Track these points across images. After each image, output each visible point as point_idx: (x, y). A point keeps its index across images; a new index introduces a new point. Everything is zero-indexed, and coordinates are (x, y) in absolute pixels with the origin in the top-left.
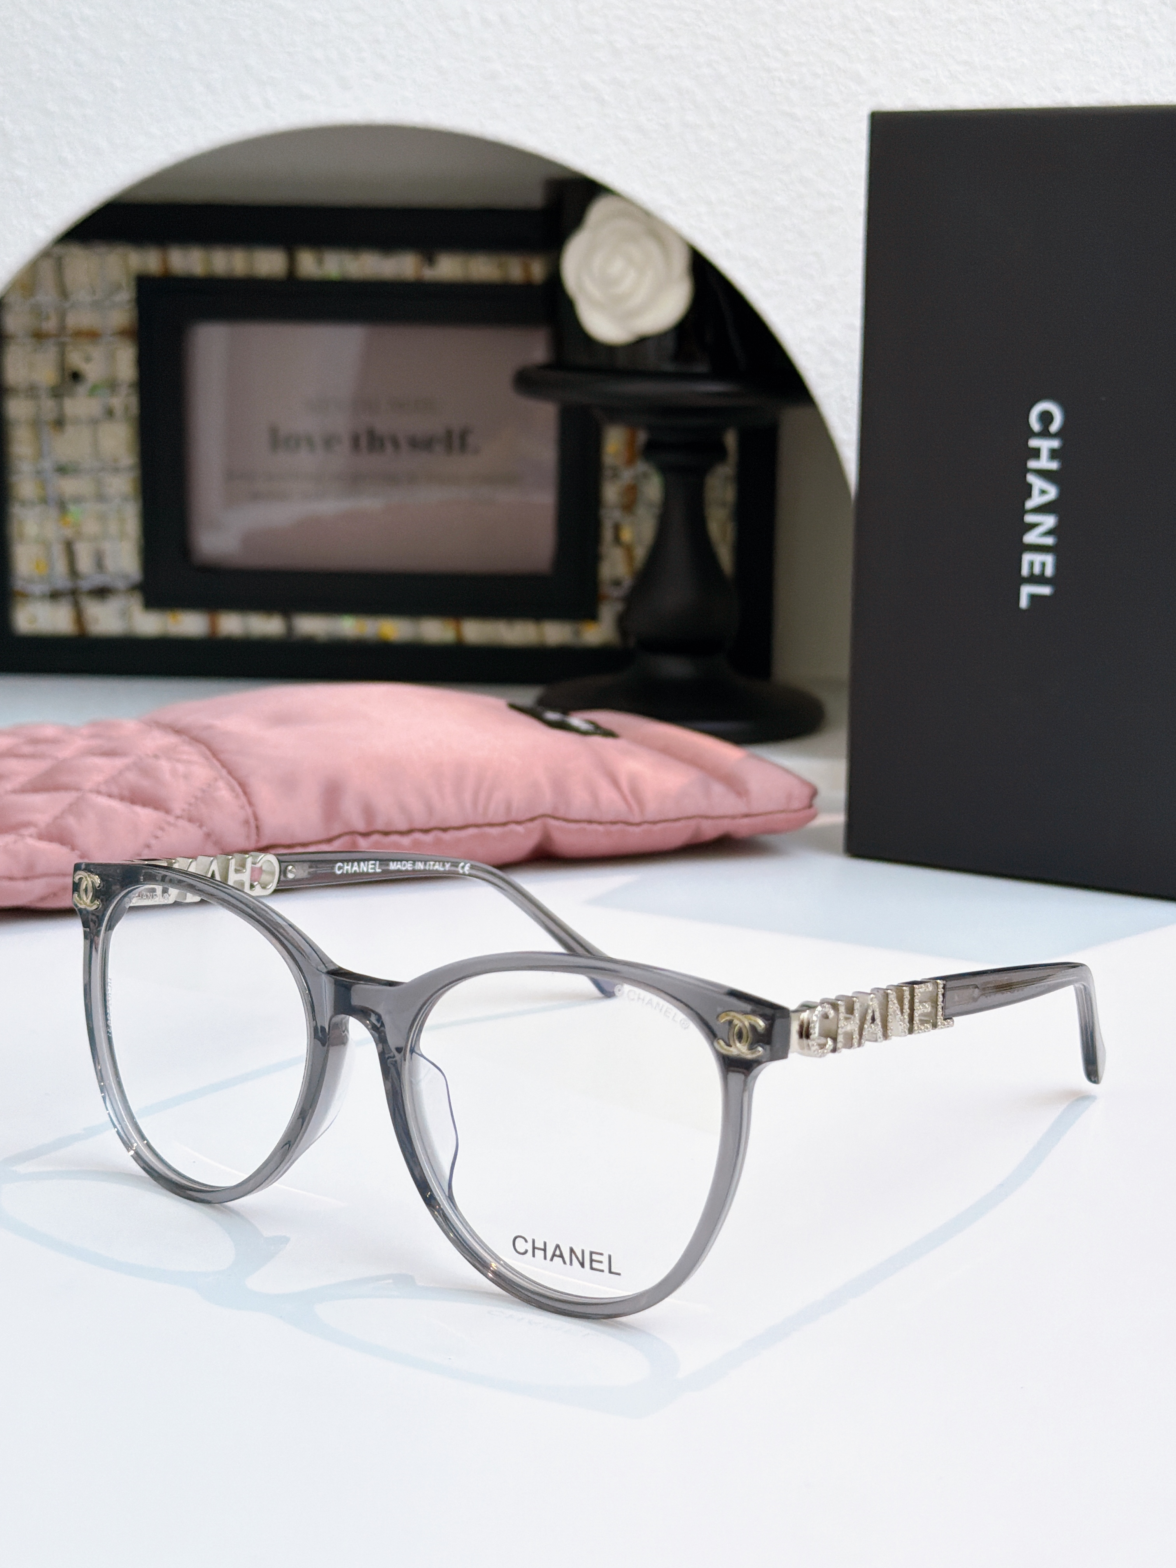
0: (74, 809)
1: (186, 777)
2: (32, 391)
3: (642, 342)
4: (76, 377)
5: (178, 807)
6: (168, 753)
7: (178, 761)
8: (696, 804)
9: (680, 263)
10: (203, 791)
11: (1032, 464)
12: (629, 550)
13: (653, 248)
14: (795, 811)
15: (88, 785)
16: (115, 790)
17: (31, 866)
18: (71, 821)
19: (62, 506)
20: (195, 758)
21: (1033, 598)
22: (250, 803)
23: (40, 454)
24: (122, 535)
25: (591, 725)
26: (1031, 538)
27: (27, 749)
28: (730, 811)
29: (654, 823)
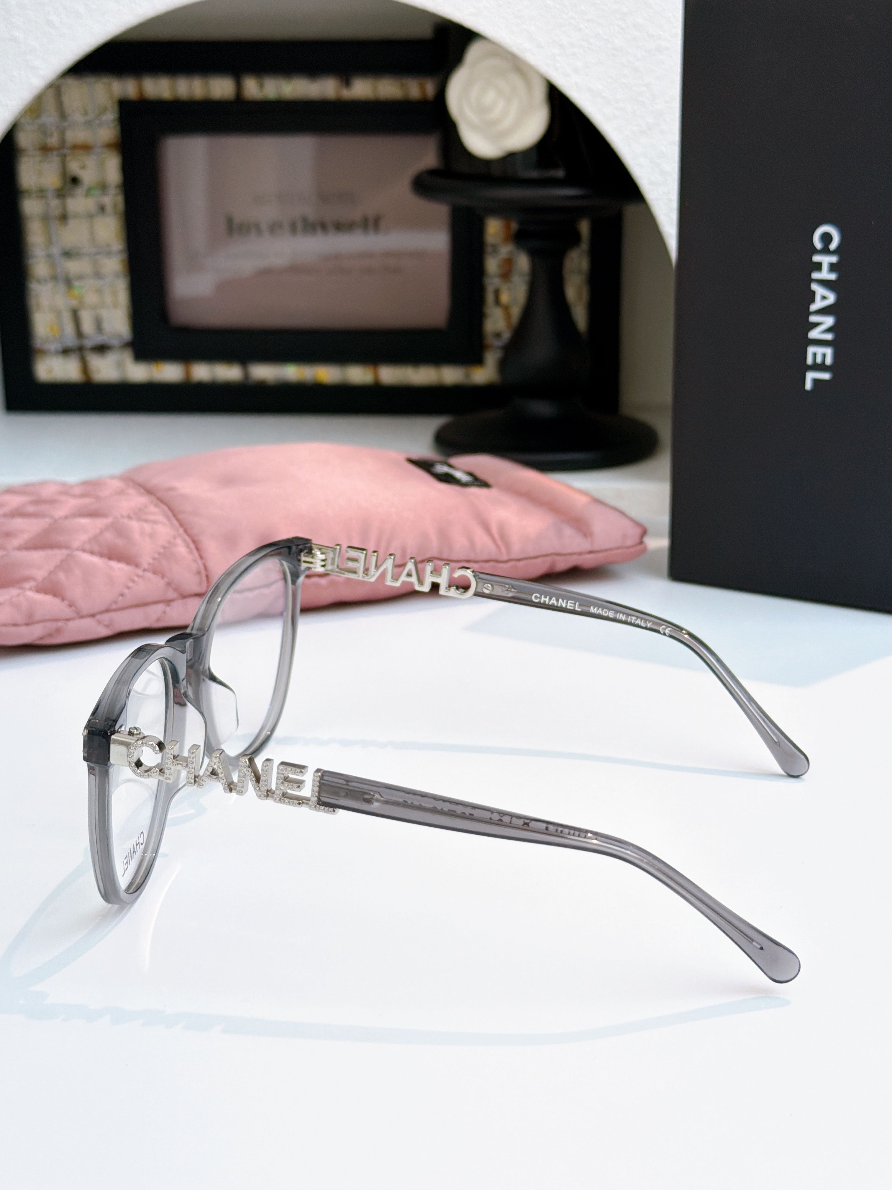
0: (64, 566)
1: (152, 536)
2: (42, 193)
3: (510, 157)
4: (75, 181)
5: (146, 560)
6: (139, 514)
7: (146, 521)
8: (551, 544)
9: (540, 94)
10: (165, 548)
11: (815, 275)
12: (506, 309)
13: (517, 80)
14: (628, 547)
15: (76, 544)
16: (96, 548)
17: (31, 615)
18: (61, 576)
19: (68, 282)
20: (161, 518)
21: (816, 381)
22: (201, 558)
23: (49, 242)
24: (115, 305)
25: (471, 477)
26: (814, 334)
27: (31, 509)
28: (577, 549)
29: (519, 560)
